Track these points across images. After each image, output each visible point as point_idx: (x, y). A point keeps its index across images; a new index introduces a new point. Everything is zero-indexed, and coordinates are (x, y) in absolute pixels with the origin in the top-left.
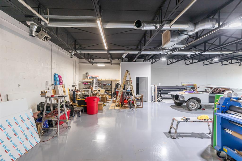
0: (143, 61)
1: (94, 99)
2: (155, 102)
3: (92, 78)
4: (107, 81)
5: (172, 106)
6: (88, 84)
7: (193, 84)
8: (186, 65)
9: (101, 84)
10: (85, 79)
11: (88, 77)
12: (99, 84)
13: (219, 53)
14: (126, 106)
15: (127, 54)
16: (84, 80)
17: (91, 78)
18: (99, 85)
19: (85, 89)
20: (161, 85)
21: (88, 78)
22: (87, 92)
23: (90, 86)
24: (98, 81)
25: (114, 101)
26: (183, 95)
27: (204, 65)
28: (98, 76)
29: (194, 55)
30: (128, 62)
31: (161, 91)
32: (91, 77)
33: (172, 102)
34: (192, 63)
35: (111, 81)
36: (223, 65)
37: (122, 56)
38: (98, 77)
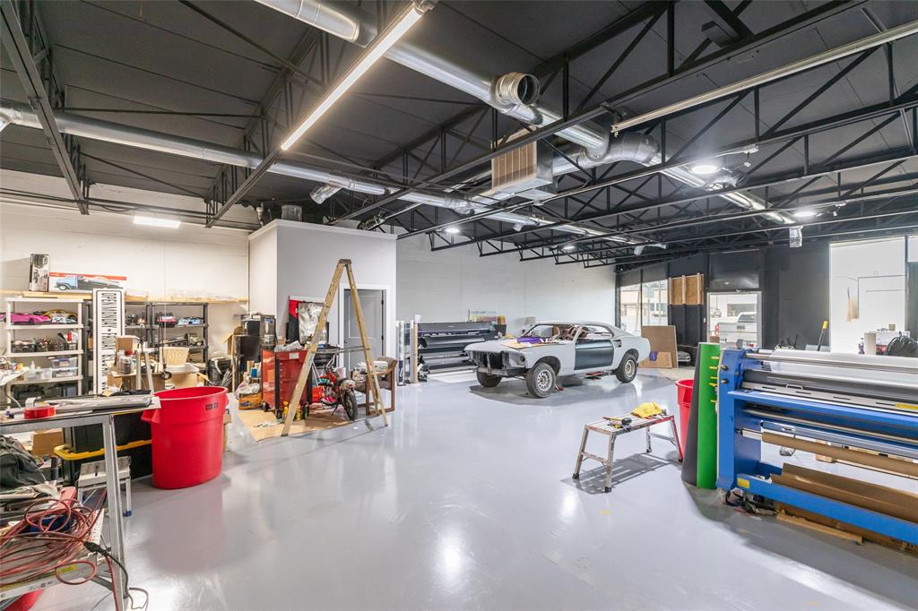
0: (359, 227)
1: (205, 399)
2: (408, 382)
3: (83, 285)
4: (184, 304)
5: (474, 389)
6: (50, 323)
7: (497, 316)
8: (481, 255)
9: (140, 321)
10: (27, 293)
11: (53, 281)
12: (130, 321)
13: (580, 231)
14: (321, 412)
15: (336, 191)
16: (13, 295)
17: (73, 288)
18: (133, 326)
19: (25, 350)
20: (421, 320)
21: (52, 287)
22: (39, 369)
23: (69, 332)
24: (127, 303)
25: (245, 399)
26: (521, 351)
27: (522, 260)
28: (124, 279)
29: (531, 228)
30: (303, 221)
31: (428, 344)
32: (73, 282)
33: (469, 376)
34: (501, 252)
35: (205, 306)
36: (557, 263)
37: (314, 197)
38: (121, 283)
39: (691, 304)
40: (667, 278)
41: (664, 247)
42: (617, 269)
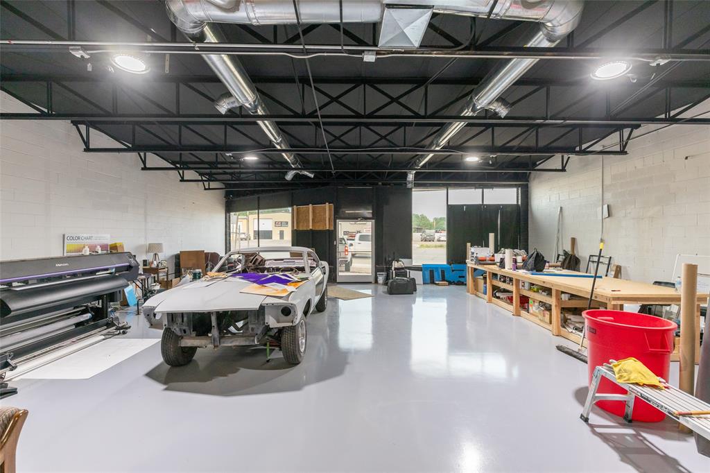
7: (111, 243)
39: (317, 229)
40: (292, 205)
41: (312, 176)
42: (227, 195)
